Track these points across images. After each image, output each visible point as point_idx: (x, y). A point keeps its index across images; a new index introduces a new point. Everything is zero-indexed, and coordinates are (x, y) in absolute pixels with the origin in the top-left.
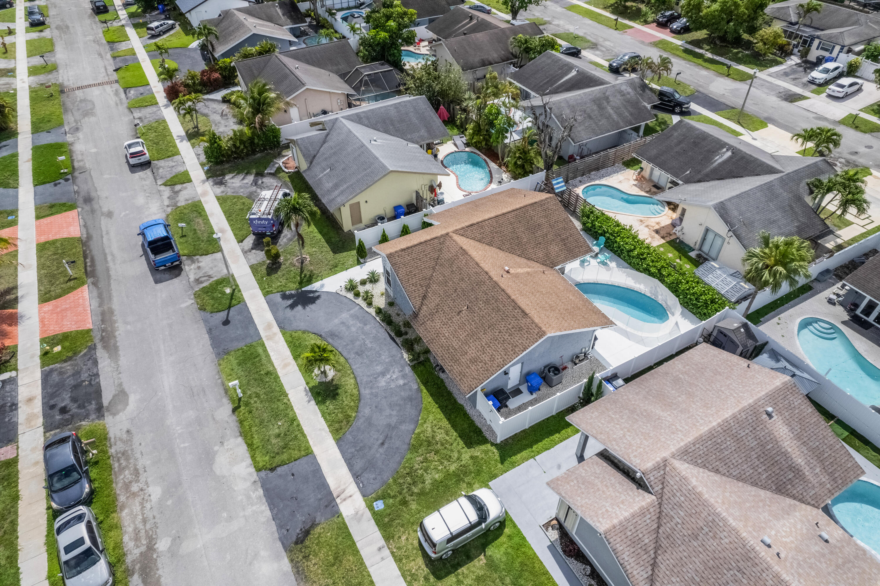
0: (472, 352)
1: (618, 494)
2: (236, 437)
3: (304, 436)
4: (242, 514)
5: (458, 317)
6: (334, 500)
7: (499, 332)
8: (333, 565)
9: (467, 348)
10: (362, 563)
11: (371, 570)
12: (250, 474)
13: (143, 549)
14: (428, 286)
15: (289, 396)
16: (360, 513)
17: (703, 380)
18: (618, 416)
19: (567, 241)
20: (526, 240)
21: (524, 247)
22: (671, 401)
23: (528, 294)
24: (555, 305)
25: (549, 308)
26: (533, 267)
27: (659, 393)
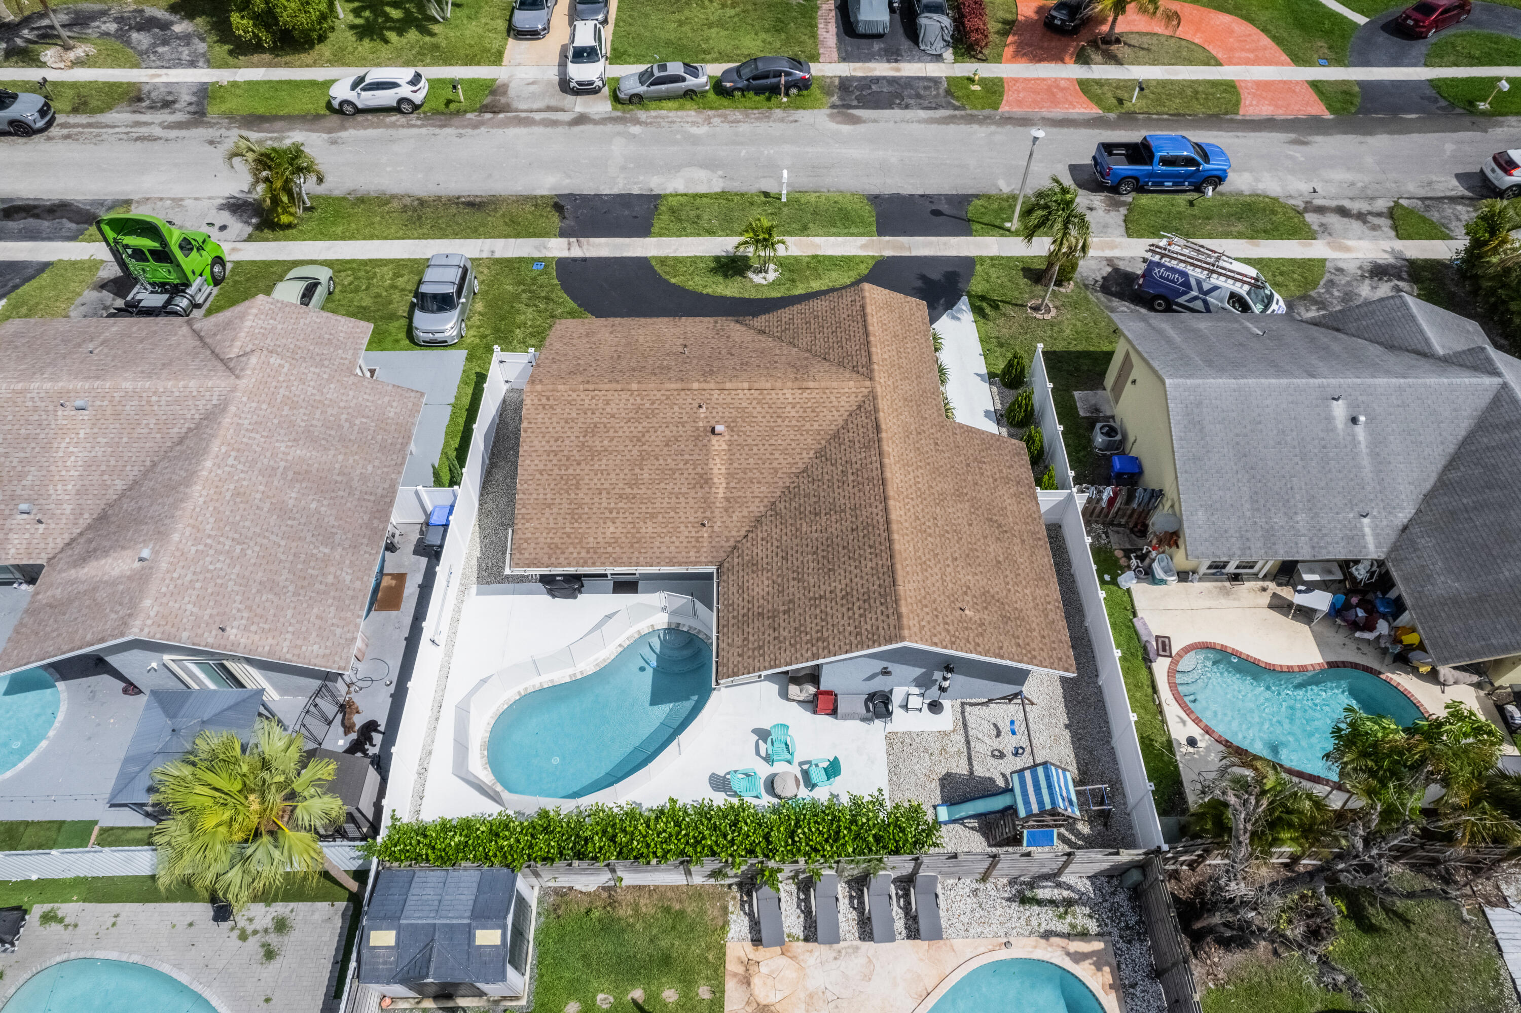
0: (604, 336)
1: (278, 343)
2: (723, 188)
3: (680, 236)
4: (622, 176)
6: (576, 236)
7: (597, 360)
8: (511, 219)
9: (618, 335)
10: (492, 237)
11: (479, 241)
12: (664, 189)
13: (643, 120)
16: (544, 250)
17: (283, 557)
18: (357, 422)
19: (767, 622)
20: (804, 530)
21: (790, 521)
22: (304, 485)
23: (640, 429)
24: (596, 467)
25: (590, 443)
26: (726, 510)
27: (333, 495)
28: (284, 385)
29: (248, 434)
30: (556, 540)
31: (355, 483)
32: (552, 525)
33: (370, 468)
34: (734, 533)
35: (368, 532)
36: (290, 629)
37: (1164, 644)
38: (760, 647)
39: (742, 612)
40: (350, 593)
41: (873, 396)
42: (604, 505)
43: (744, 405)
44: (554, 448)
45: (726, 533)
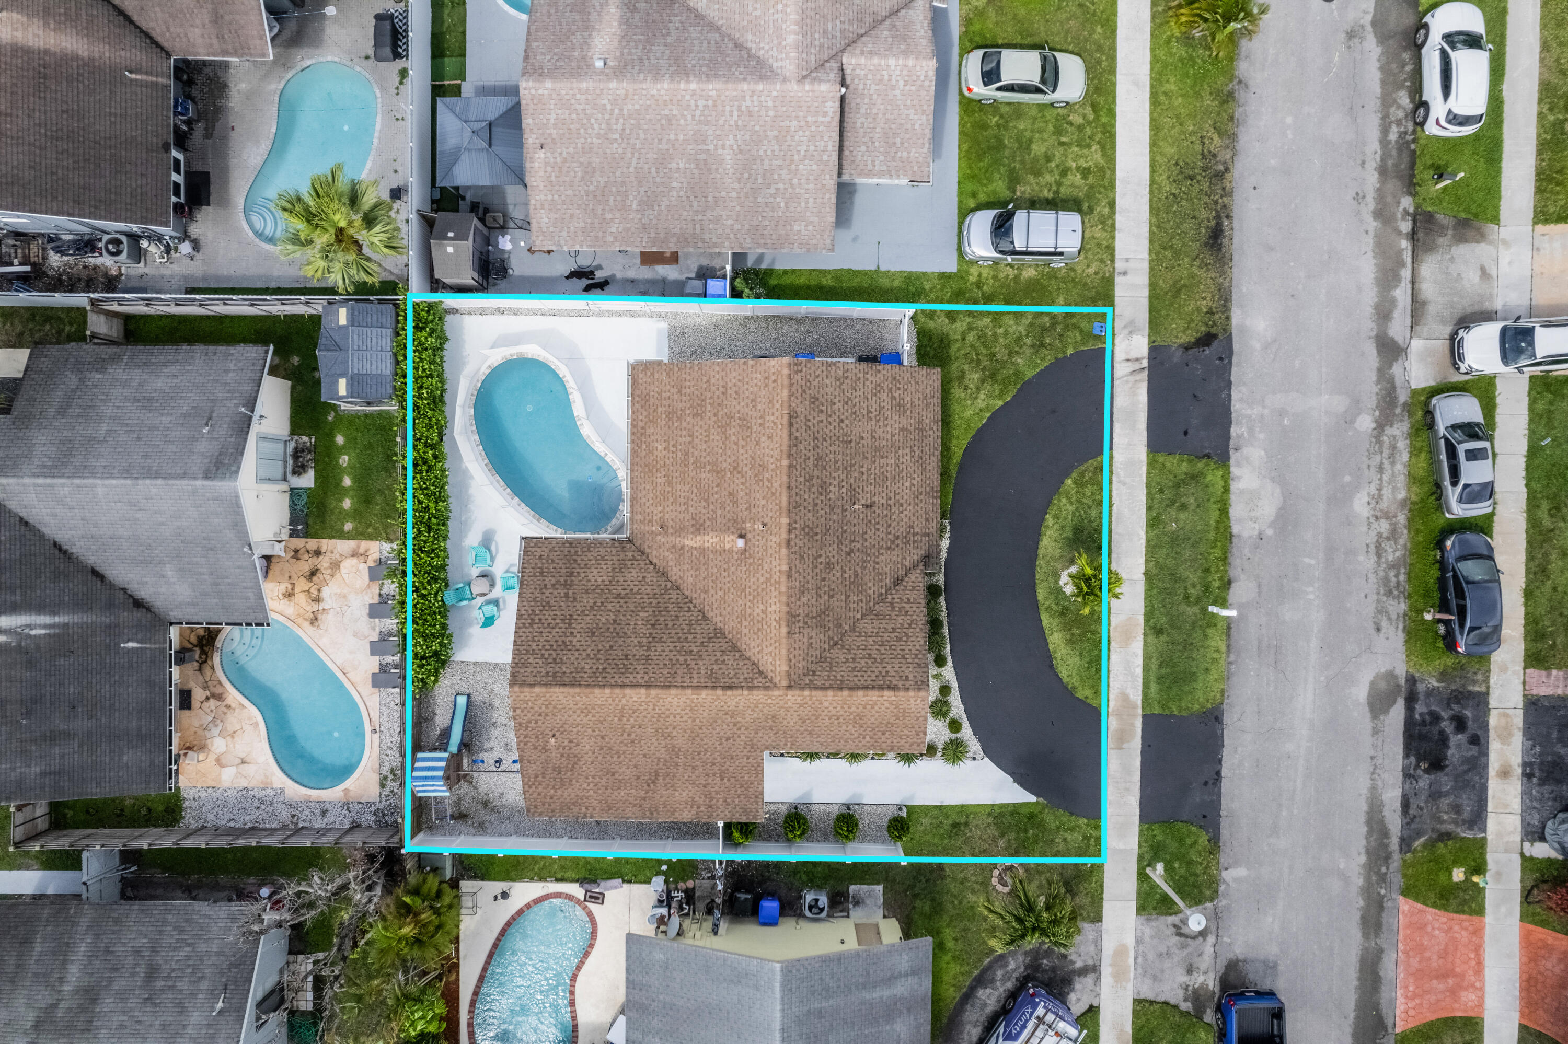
0: (896, 422)
2: (1239, 536)
3: (1148, 486)
4: (1266, 412)
5: (876, 499)
6: (1150, 367)
7: (842, 421)
8: (1185, 286)
9: (897, 437)
10: (1152, 269)
11: (1146, 255)
12: (1238, 465)
13: (1388, 431)
14: (881, 599)
15: (1143, 569)
16: (1126, 332)
17: (618, 174)
18: (778, 200)
19: (562, 579)
20: (641, 614)
21: (654, 602)
22: (695, 171)
23: (745, 469)
24: (712, 431)
25: (733, 424)
26: (673, 547)
27: (692, 198)
28: (803, 123)
29: (735, 109)
30: (652, 400)
31: (708, 214)
32: (664, 395)
33: (729, 222)
34: (655, 553)
35: (662, 235)
36: (556, 197)
37: (598, 898)
38: (542, 573)
39: (579, 559)
40: (601, 234)
41: (769, 685)
42: (680, 440)
43: (766, 566)
44: (729, 391)
45: (655, 546)
